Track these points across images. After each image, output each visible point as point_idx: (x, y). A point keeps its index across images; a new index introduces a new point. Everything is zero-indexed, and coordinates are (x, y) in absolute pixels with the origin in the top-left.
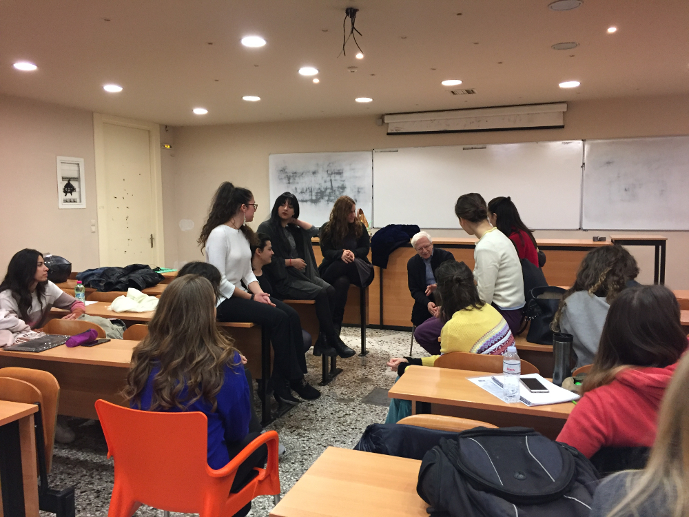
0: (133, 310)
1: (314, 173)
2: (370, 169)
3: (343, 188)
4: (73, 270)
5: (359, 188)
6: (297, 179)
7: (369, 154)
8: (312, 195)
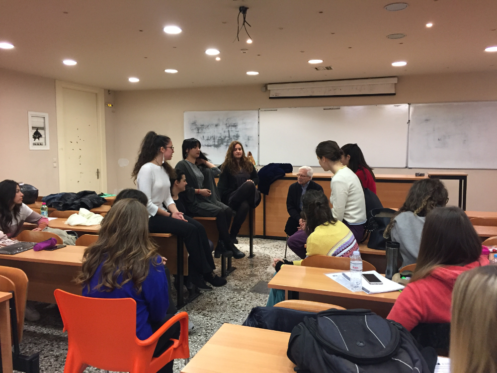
0: (83, 224)
1: (216, 125)
2: (257, 123)
3: (237, 136)
4: (40, 195)
5: (249, 137)
6: (204, 129)
7: (256, 112)
8: (215, 142)
